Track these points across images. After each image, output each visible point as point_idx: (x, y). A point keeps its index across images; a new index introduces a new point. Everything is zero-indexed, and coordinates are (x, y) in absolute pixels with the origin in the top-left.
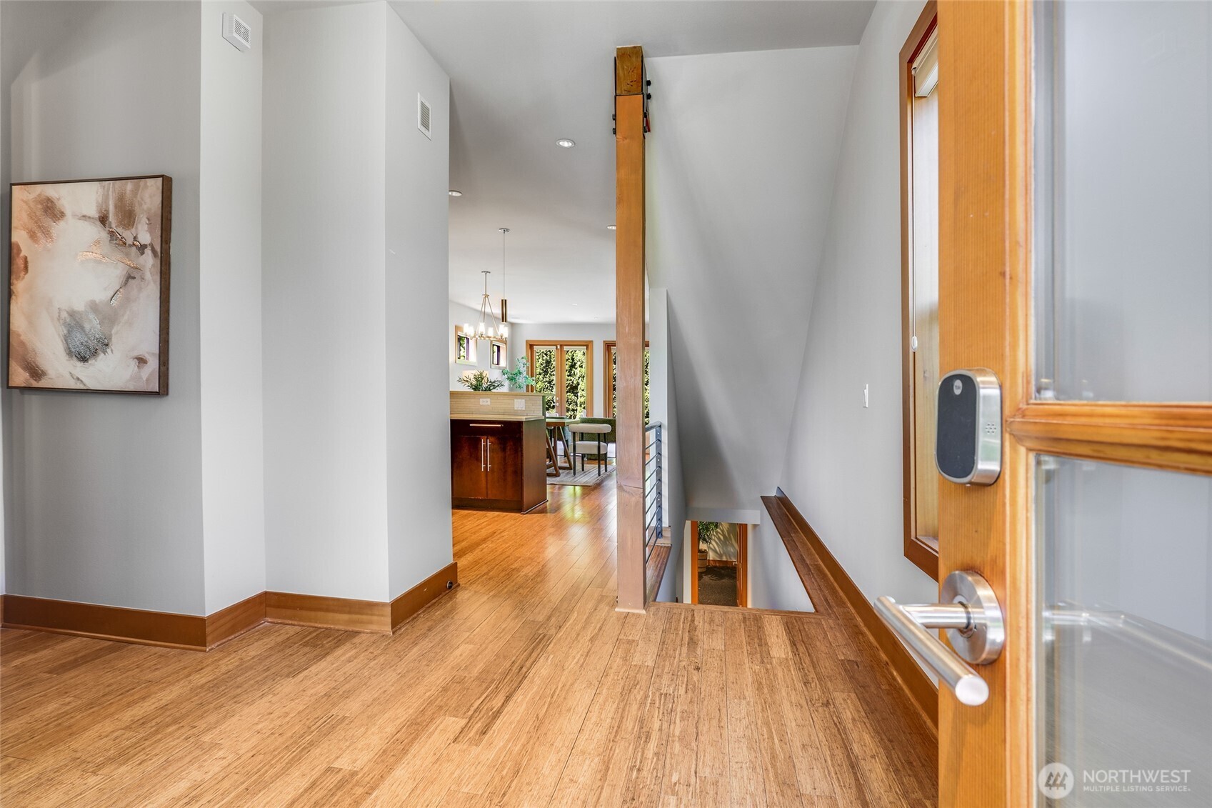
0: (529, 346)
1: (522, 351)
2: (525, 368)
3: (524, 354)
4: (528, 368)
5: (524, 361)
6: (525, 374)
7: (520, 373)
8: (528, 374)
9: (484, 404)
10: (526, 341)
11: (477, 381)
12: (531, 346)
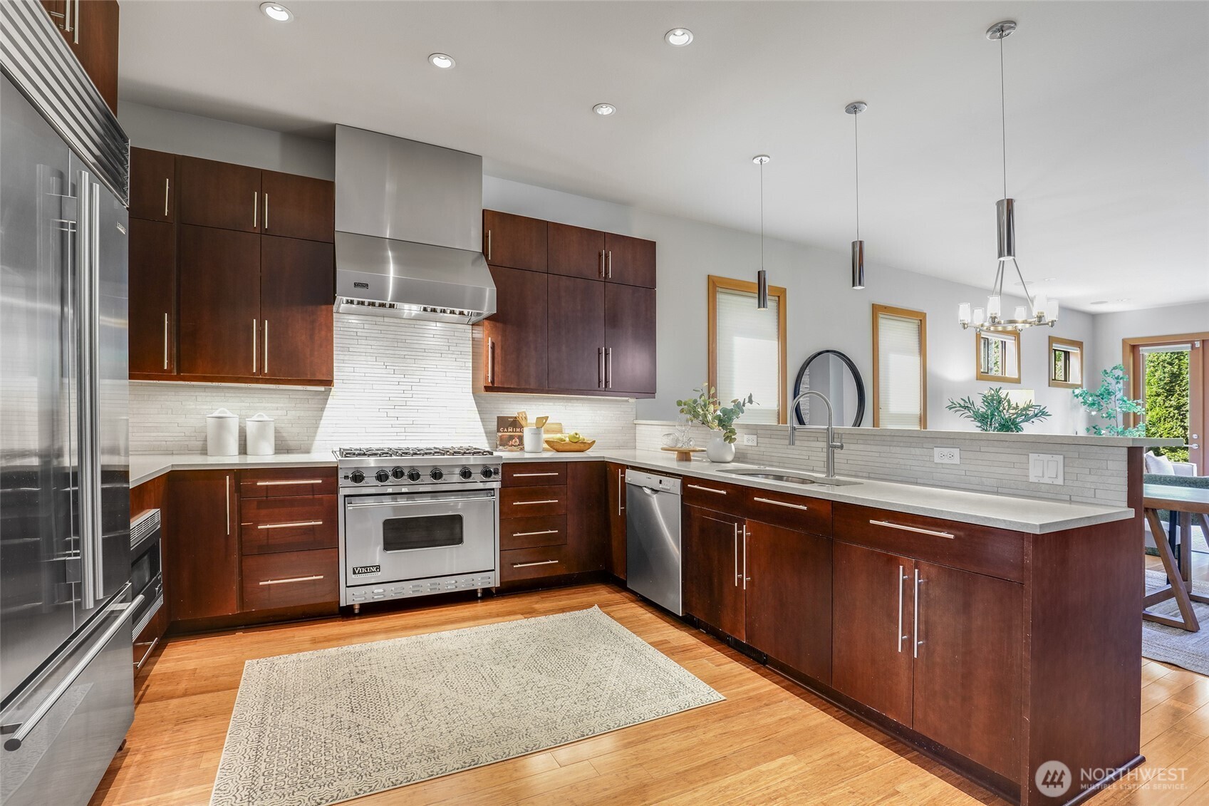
0: (1128, 349)
1: (1115, 356)
2: (1120, 386)
3: (1119, 360)
4: (1127, 384)
5: (1119, 373)
6: (1120, 395)
7: (1109, 394)
8: (1126, 393)
9: (946, 461)
10: (1124, 341)
11: (989, 405)
12: (1133, 349)
